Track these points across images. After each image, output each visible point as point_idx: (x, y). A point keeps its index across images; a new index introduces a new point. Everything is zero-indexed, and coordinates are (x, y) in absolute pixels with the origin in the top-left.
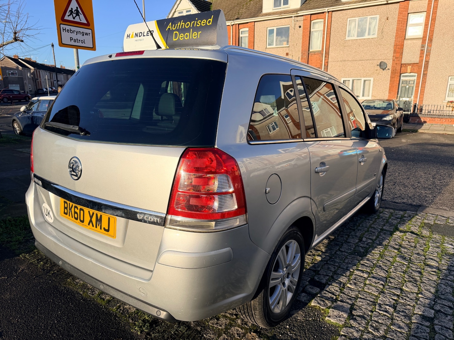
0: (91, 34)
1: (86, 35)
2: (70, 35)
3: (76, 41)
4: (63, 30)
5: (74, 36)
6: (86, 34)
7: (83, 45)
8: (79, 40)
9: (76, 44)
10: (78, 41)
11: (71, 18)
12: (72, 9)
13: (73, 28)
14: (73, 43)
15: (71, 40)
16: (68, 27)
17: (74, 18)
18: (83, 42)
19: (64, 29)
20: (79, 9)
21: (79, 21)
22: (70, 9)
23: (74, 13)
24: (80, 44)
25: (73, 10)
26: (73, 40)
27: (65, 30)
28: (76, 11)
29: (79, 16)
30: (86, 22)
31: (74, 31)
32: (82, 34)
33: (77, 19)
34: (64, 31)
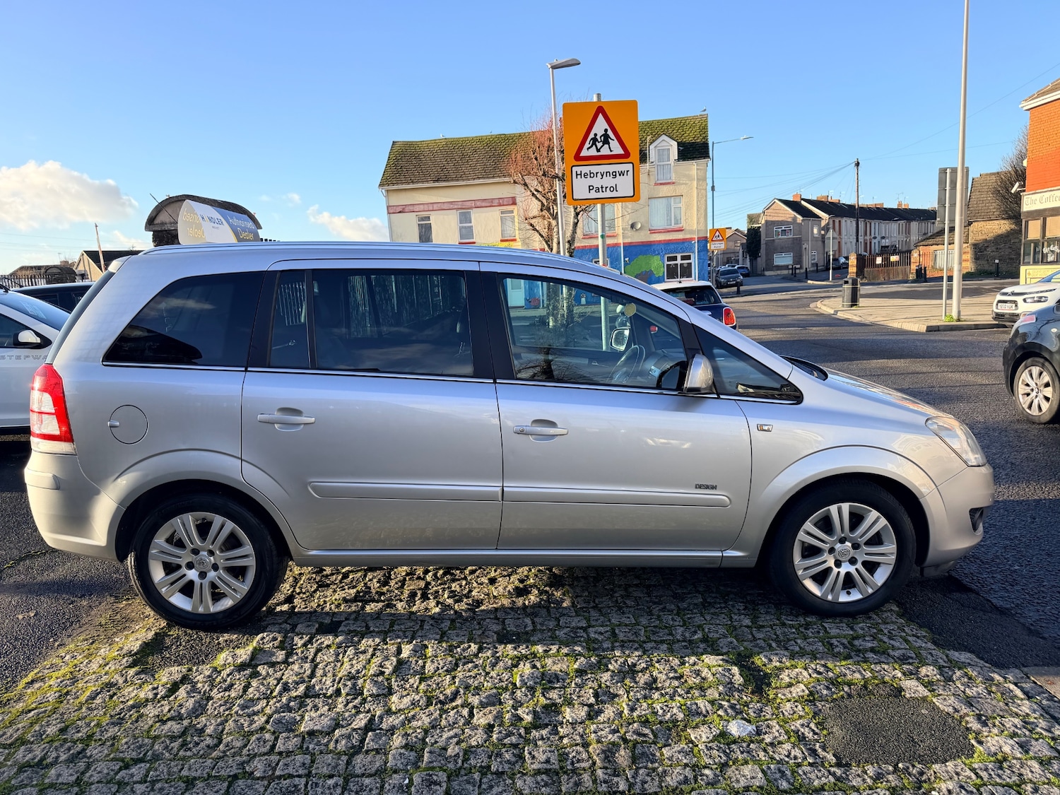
0: (631, 173)
1: (620, 175)
2: (590, 181)
3: (600, 189)
4: (577, 175)
5: (597, 182)
6: (622, 174)
7: (614, 194)
8: (606, 188)
9: (600, 195)
10: (604, 189)
11: (593, 152)
12: (596, 135)
13: (594, 169)
14: (593, 195)
15: (590, 190)
16: (585, 170)
17: (598, 150)
18: (614, 189)
19: (579, 173)
20: (610, 133)
21: (609, 153)
22: (592, 136)
23: (599, 140)
24: (608, 194)
25: (598, 137)
26: (595, 189)
27: (581, 174)
28: (602, 138)
29: (609, 144)
30: (622, 152)
31: (597, 173)
32: (612, 176)
33: (605, 151)
34: (579, 176)
